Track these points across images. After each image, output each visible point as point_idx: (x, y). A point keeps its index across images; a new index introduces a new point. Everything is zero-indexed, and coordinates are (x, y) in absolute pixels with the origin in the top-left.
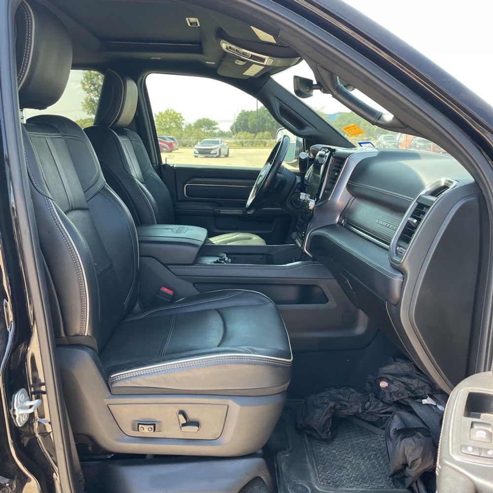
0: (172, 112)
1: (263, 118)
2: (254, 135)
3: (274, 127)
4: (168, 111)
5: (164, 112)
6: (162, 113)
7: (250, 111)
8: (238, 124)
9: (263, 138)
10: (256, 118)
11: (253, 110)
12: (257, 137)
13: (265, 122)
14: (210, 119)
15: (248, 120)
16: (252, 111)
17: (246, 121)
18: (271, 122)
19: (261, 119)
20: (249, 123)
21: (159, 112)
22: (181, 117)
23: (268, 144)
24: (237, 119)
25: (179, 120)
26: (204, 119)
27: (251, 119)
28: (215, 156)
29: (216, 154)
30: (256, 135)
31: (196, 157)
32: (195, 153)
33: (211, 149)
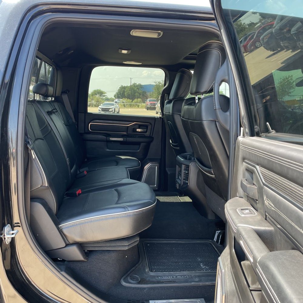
1: (134, 91)
2: (131, 100)
3: (141, 96)
7: (126, 86)
8: (119, 93)
9: (137, 102)
10: (130, 90)
11: (128, 86)
12: (134, 101)
13: (135, 93)
14: (101, 90)
15: (125, 91)
16: (127, 86)
17: (124, 92)
18: (139, 93)
19: (133, 91)
20: (126, 93)
23: (140, 106)
24: (118, 91)
26: (98, 90)
27: (127, 91)
29: (112, 111)
32: (99, 111)
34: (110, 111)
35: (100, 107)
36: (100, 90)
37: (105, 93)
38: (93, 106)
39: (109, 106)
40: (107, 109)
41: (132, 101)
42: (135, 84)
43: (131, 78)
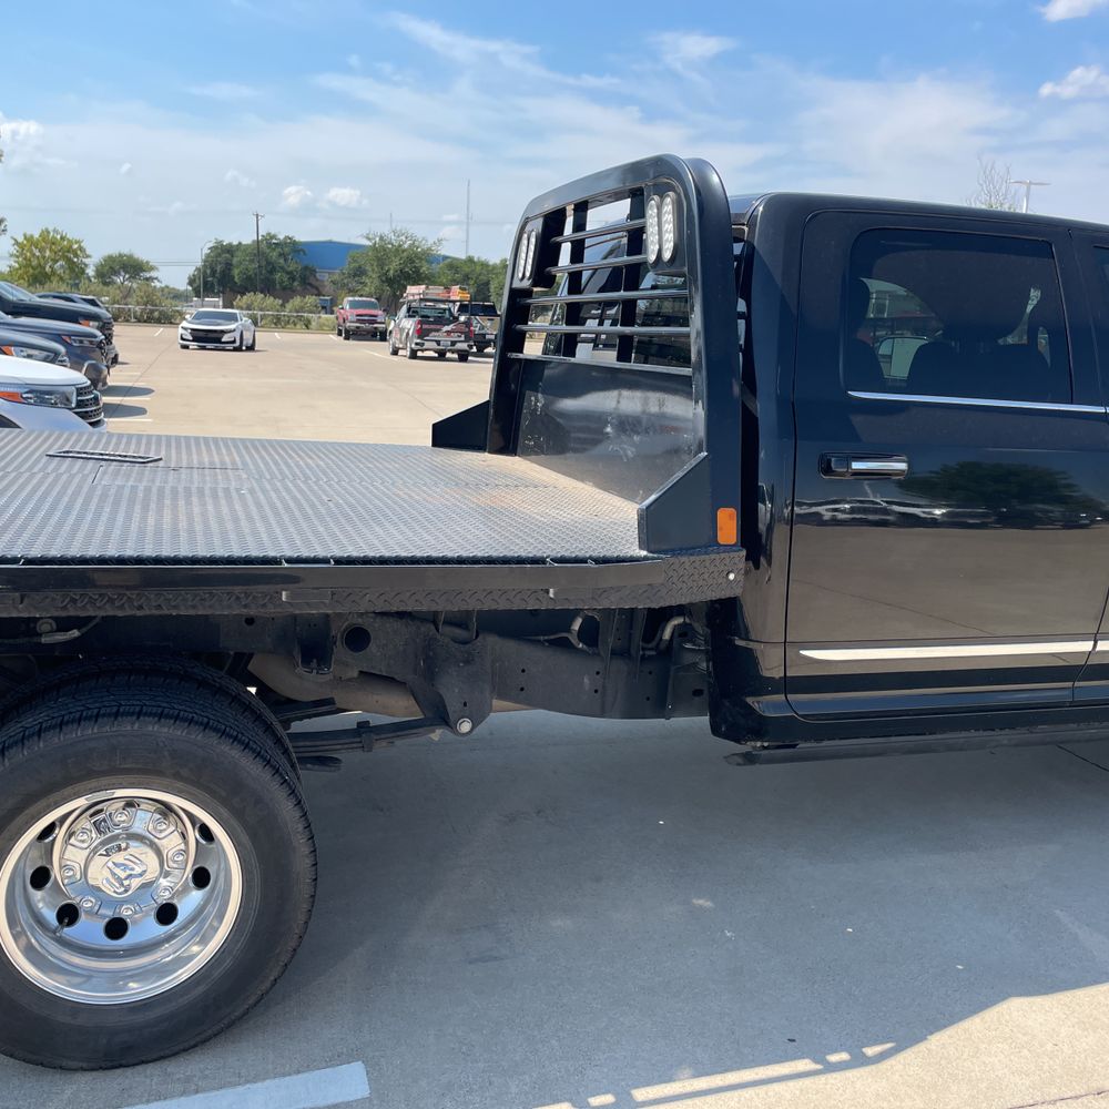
0: (59, 237)
1: (268, 263)
2: (280, 302)
3: (296, 284)
4: (49, 232)
5: (36, 236)
6: (32, 237)
7: (235, 243)
8: (208, 271)
9: (301, 309)
10: (252, 261)
11: (244, 243)
12: (289, 306)
13: (272, 271)
14: (136, 256)
15: (231, 265)
16: (240, 243)
17: (229, 266)
18: (288, 273)
19: (264, 263)
20: (236, 272)
21: (25, 236)
22: (81, 248)
23: (313, 323)
24: (205, 261)
25: (76, 256)
26: (120, 255)
27: (240, 263)
28: (230, 347)
29: (234, 342)
30: (286, 301)
31: (186, 347)
32: (182, 339)
33: (223, 332)
34: (223, 340)
35: (184, 324)
36: (130, 257)
37: (152, 268)
38: (127, 321)
39: (219, 325)
40: (210, 335)
41: (283, 305)
42: (274, 237)
43: (257, 215)
